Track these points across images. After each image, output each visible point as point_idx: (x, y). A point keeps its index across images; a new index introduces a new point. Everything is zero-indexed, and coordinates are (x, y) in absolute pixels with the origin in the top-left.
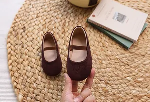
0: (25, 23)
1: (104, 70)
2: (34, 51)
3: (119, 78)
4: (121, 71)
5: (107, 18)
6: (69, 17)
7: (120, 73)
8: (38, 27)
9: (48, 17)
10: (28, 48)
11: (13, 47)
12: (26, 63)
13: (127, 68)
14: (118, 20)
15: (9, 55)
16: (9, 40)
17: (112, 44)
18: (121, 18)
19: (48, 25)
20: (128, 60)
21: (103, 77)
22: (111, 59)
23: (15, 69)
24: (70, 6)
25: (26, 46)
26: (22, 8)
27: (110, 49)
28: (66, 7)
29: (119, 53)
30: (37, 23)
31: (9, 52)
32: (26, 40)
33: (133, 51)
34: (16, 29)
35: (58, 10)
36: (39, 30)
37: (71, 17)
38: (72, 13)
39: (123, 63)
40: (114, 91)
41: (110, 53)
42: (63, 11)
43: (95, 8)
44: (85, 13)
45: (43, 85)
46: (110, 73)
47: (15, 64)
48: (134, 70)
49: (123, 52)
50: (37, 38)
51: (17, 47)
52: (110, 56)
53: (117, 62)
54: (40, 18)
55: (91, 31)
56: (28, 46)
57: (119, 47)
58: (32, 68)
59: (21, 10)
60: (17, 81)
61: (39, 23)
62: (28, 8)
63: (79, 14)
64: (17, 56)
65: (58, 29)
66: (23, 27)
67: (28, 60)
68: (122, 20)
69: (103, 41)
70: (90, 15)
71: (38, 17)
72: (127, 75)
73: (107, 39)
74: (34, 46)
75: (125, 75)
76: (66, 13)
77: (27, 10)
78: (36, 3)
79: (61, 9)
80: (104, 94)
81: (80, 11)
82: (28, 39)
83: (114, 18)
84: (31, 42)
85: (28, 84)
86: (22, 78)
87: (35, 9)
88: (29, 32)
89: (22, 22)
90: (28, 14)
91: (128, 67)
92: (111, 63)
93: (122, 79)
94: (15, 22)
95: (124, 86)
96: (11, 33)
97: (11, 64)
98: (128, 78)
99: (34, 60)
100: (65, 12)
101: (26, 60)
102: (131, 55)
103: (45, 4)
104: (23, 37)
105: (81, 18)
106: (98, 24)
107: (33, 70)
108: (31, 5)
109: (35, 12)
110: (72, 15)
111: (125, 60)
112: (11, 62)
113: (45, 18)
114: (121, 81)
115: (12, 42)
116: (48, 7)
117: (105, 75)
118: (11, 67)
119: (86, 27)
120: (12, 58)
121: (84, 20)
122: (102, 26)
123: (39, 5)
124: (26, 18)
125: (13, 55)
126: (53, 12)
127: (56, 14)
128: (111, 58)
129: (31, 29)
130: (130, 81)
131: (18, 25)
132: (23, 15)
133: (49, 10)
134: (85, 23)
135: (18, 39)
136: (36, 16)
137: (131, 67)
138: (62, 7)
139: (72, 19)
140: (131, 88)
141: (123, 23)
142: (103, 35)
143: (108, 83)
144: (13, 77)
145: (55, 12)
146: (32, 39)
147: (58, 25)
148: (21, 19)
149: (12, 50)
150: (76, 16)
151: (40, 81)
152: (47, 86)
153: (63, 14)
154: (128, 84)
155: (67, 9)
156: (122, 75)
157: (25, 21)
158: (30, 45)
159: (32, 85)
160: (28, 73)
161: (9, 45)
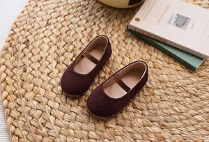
0: (28, 33)
1: (156, 105)
2: (42, 77)
3: (181, 117)
4: (185, 106)
5: (159, 22)
6: (97, 23)
8: (48, 40)
9: (64, 23)
10: (33, 72)
11: (8, 71)
12: (30, 95)
13: (194, 100)
14: (177, 25)
15: (3, 84)
16: (3, 60)
17: (168, 63)
18: (182, 22)
19: (64, 35)
20: (196, 88)
21: (156, 115)
22: (167, 87)
23: (12, 105)
24: (98, 6)
25: (29, 69)
26: (23, 12)
27: (167, 71)
28: (93, 8)
29: (180, 77)
30: (47, 33)
31: (3, 78)
32: (30, 59)
33: (203, 73)
34: (13, 43)
35: (80, 14)
36: (50, 43)
37: (101, 22)
38: (103, 16)
39: (187, 92)
40: (174, 138)
41: (165, 77)
42: (87, 14)
43: (138, 7)
44: (123, 17)
45: (57, 129)
46: (167, 109)
47: (12, 97)
48: (206, 103)
49: (187, 75)
50: (47, 57)
51: (14, 70)
52: (165, 82)
53: (178, 91)
54: (52, 26)
55: (134, 43)
56: (33, 69)
57: (179, 68)
58: (39, 102)
59: (22, 15)
60: (15, 123)
61: (50, 33)
62: (33, 11)
63: (113, 18)
64: (16, 85)
65: (80, 41)
66: (25, 40)
67: (32, 90)
68: (183, 25)
69: (153, 59)
70: (130, 19)
71: (48, 24)
72: (196, 112)
73: (160, 56)
74: (42, 69)
75: (191, 112)
76: (93, 17)
77: (31, 14)
78: (45, 3)
79: (84, 12)
81: (116, 13)
82: (32, 59)
83: (169, 22)
84: (38, 63)
85: (32, 129)
86: (24, 119)
87: (43, 13)
88: (34, 47)
89: (23, 32)
90: (33, 20)
91: (196, 99)
92: (168, 92)
93: (188, 118)
94: (13, 32)
95: (191, 129)
96: (7, 49)
97: (6, 98)
98: (196, 117)
99: (42, 91)
100: (91, 15)
101: (29, 90)
102: (201, 79)
103: (59, 4)
104: (25, 55)
105: (117, 23)
106: (144, 31)
107: (41, 106)
108: (37, 6)
109: (44, 17)
110: (101, 19)
111: (191, 89)
112: (5, 94)
113: (60, 26)
114: (186, 121)
115: (8, 63)
116: (64, 9)
117: (159, 111)
118: (5, 102)
119: (126, 37)
120: (8, 88)
121: (122, 27)
122: (151, 34)
123: (49, 6)
124: (30, 26)
125: (9, 83)
126: (72, 16)
128: (167, 85)
129: (37, 43)
130: (200, 121)
131: (18, 38)
132: (25, 22)
133: (66, 13)
134: (124, 31)
135: (17, 59)
136: (45, 23)
137: (202, 99)
138: (86, 9)
139: (103, 26)
140: (203, 132)
141: (185, 29)
142: (153, 49)
143: (164, 125)
144: (9, 118)
145: (75, 16)
146: (39, 59)
147: (80, 35)
148: (22, 28)
149: (7, 75)
150: (109, 21)
151: (53, 124)
152: (64, 131)
153: (88, 18)
154: (197, 126)
155: (95, 11)
156: (187, 112)
157: (28, 31)
158: (36, 68)
159: (39, 130)
160: (32, 112)
161: (3, 68)
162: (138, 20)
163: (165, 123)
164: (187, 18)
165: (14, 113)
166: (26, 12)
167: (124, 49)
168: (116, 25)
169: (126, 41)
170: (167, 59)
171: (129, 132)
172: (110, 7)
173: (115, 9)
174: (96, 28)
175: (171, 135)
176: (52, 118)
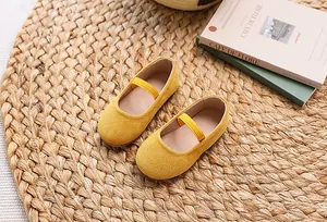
0: (42, 52)
1: (244, 159)
2: (68, 119)
4: (287, 160)
5: (246, 31)
6: (150, 34)
7: (285, 163)
8: (74, 62)
9: (98, 35)
10: (54, 112)
11: (15, 112)
12: (51, 148)
13: (302, 150)
14: (274, 37)
15: (8, 132)
16: (5, 95)
17: (262, 96)
18: (281, 31)
19: (99, 54)
20: (304, 132)
21: (245, 173)
22: (260, 131)
23: (25, 163)
24: (150, 7)
25: (47, 108)
26: (30, 18)
27: (260, 107)
28: (143, 10)
29: (279, 117)
30: (72, 51)
31: (6, 123)
33: (314, 109)
34: (19, 67)
35: (122, 19)
36: (78, 67)
37: (156, 33)
39: (291, 138)
40: (271, 207)
41: (257, 117)
42: (134, 20)
43: (213, 9)
44: (191, 23)
45: (95, 198)
46: (261, 164)
47: (24, 152)
48: (318, 154)
49: (291, 112)
50: (74, 89)
51: (25, 110)
52: (257, 124)
53: (277, 137)
54: (79, 41)
55: (208, 65)
56: (54, 108)
57: (278, 103)
58: (66, 158)
59: (30, 22)
60: (32, 191)
61: (77, 51)
62: (47, 16)
63: (174, 27)
64: (28, 132)
65: (125, 63)
66: (37, 62)
67: (54, 140)
68: (283, 36)
69: (239, 89)
70: (202, 27)
71: (72, 37)
72: (304, 168)
73: (249, 84)
74: (67, 107)
75: (297, 168)
76: (142, 25)
77: (44, 22)
78: (65, 3)
79: (128, 17)
80: (249, 215)
81: (178, 18)
82: (51, 92)
83: (262, 33)
84: (60, 99)
85: (59, 198)
86: (44, 184)
87: (63, 19)
88: (52, 74)
89: (33, 50)
90: (48, 31)
91: (304, 149)
92: (262, 140)
93: (292, 178)
94: (17, 50)
95: (297, 192)
96: (10, 77)
97: (15, 153)
98: (304, 175)
99: (70, 141)
100: (139, 21)
101: (50, 140)
102: (311, 119)
103: (88, 5)
104: (39, 86)
105: (180, 34)
106: (224, 47)
107: (69, 164)
108: (52, 8)
109: (65, 26)
110: (156, 29)
111: (296, 134)
112: (12, 146)
113: (91, 39)
114: (290, 182)
115: (14, 100)
117: (248, 168)
118: (14, 159)
119: (195, 57)
121: (188, 40)
122: (233, 51)
123: (73, 8)
125: (17, 129)
126: (110, 23)
127: (119, 28)
128: (262, 128)
129: (57, 68)
130: (310, 182)
131: (26, 59)
132: (35, 34)
133: (100, 19)
134: (192, 46)
135: (27, 92)
136: (68, 35)
137: (313, 149)
138: (132, 12)
139: (159, 39)
140: (315, 197)
141: (286, 42)
142: (237, 74)
143: (257, 189)
144: (22, 183)
145: (114, 24)
146: (62, 91)
147: (124, 54)
148: (31, 43)
149: (14, 118)
150: (168, 30)
151: (89, 190)
152: (107, 200)
153: (135, 26)
154: (304, 189)
155: (145, 14)
156: (290, 168)
157: (42, 47)
158: (58, 105)
159: (68, 200)
160: (57, 172)
161: (7, 107)
162: (213, 29)
163: (258, 186)
164: (288, 26)
165: (29, 176)
166: (35, 19)
167: (193, 75)
168: (179, 37)
169: (196, 62)
170: (259, 89)
171: (205, 200)
172: (170, 9)
173: (177, 11)
174: (148, 43)
175: (267, 203)
176: (88, 182)
